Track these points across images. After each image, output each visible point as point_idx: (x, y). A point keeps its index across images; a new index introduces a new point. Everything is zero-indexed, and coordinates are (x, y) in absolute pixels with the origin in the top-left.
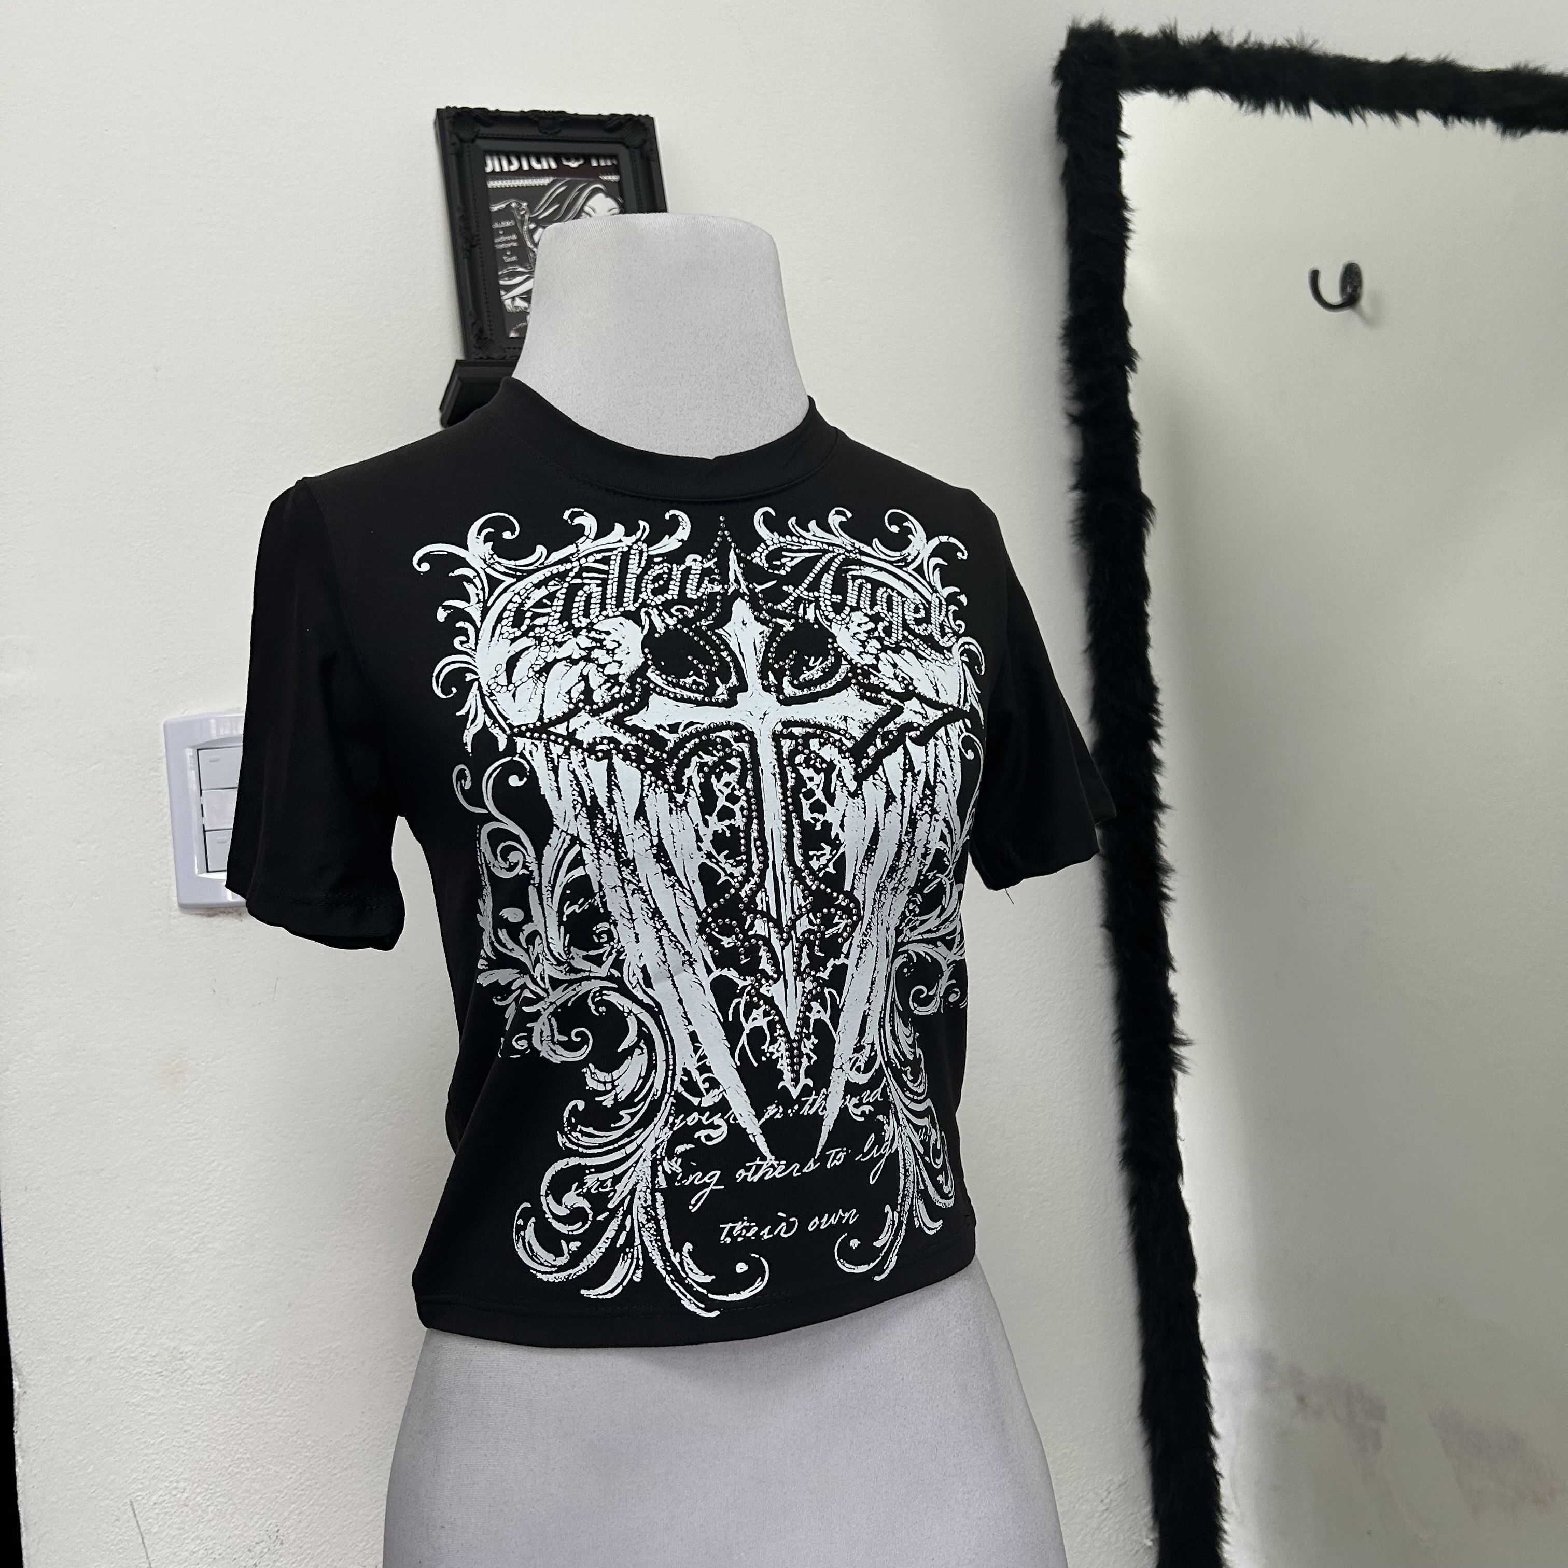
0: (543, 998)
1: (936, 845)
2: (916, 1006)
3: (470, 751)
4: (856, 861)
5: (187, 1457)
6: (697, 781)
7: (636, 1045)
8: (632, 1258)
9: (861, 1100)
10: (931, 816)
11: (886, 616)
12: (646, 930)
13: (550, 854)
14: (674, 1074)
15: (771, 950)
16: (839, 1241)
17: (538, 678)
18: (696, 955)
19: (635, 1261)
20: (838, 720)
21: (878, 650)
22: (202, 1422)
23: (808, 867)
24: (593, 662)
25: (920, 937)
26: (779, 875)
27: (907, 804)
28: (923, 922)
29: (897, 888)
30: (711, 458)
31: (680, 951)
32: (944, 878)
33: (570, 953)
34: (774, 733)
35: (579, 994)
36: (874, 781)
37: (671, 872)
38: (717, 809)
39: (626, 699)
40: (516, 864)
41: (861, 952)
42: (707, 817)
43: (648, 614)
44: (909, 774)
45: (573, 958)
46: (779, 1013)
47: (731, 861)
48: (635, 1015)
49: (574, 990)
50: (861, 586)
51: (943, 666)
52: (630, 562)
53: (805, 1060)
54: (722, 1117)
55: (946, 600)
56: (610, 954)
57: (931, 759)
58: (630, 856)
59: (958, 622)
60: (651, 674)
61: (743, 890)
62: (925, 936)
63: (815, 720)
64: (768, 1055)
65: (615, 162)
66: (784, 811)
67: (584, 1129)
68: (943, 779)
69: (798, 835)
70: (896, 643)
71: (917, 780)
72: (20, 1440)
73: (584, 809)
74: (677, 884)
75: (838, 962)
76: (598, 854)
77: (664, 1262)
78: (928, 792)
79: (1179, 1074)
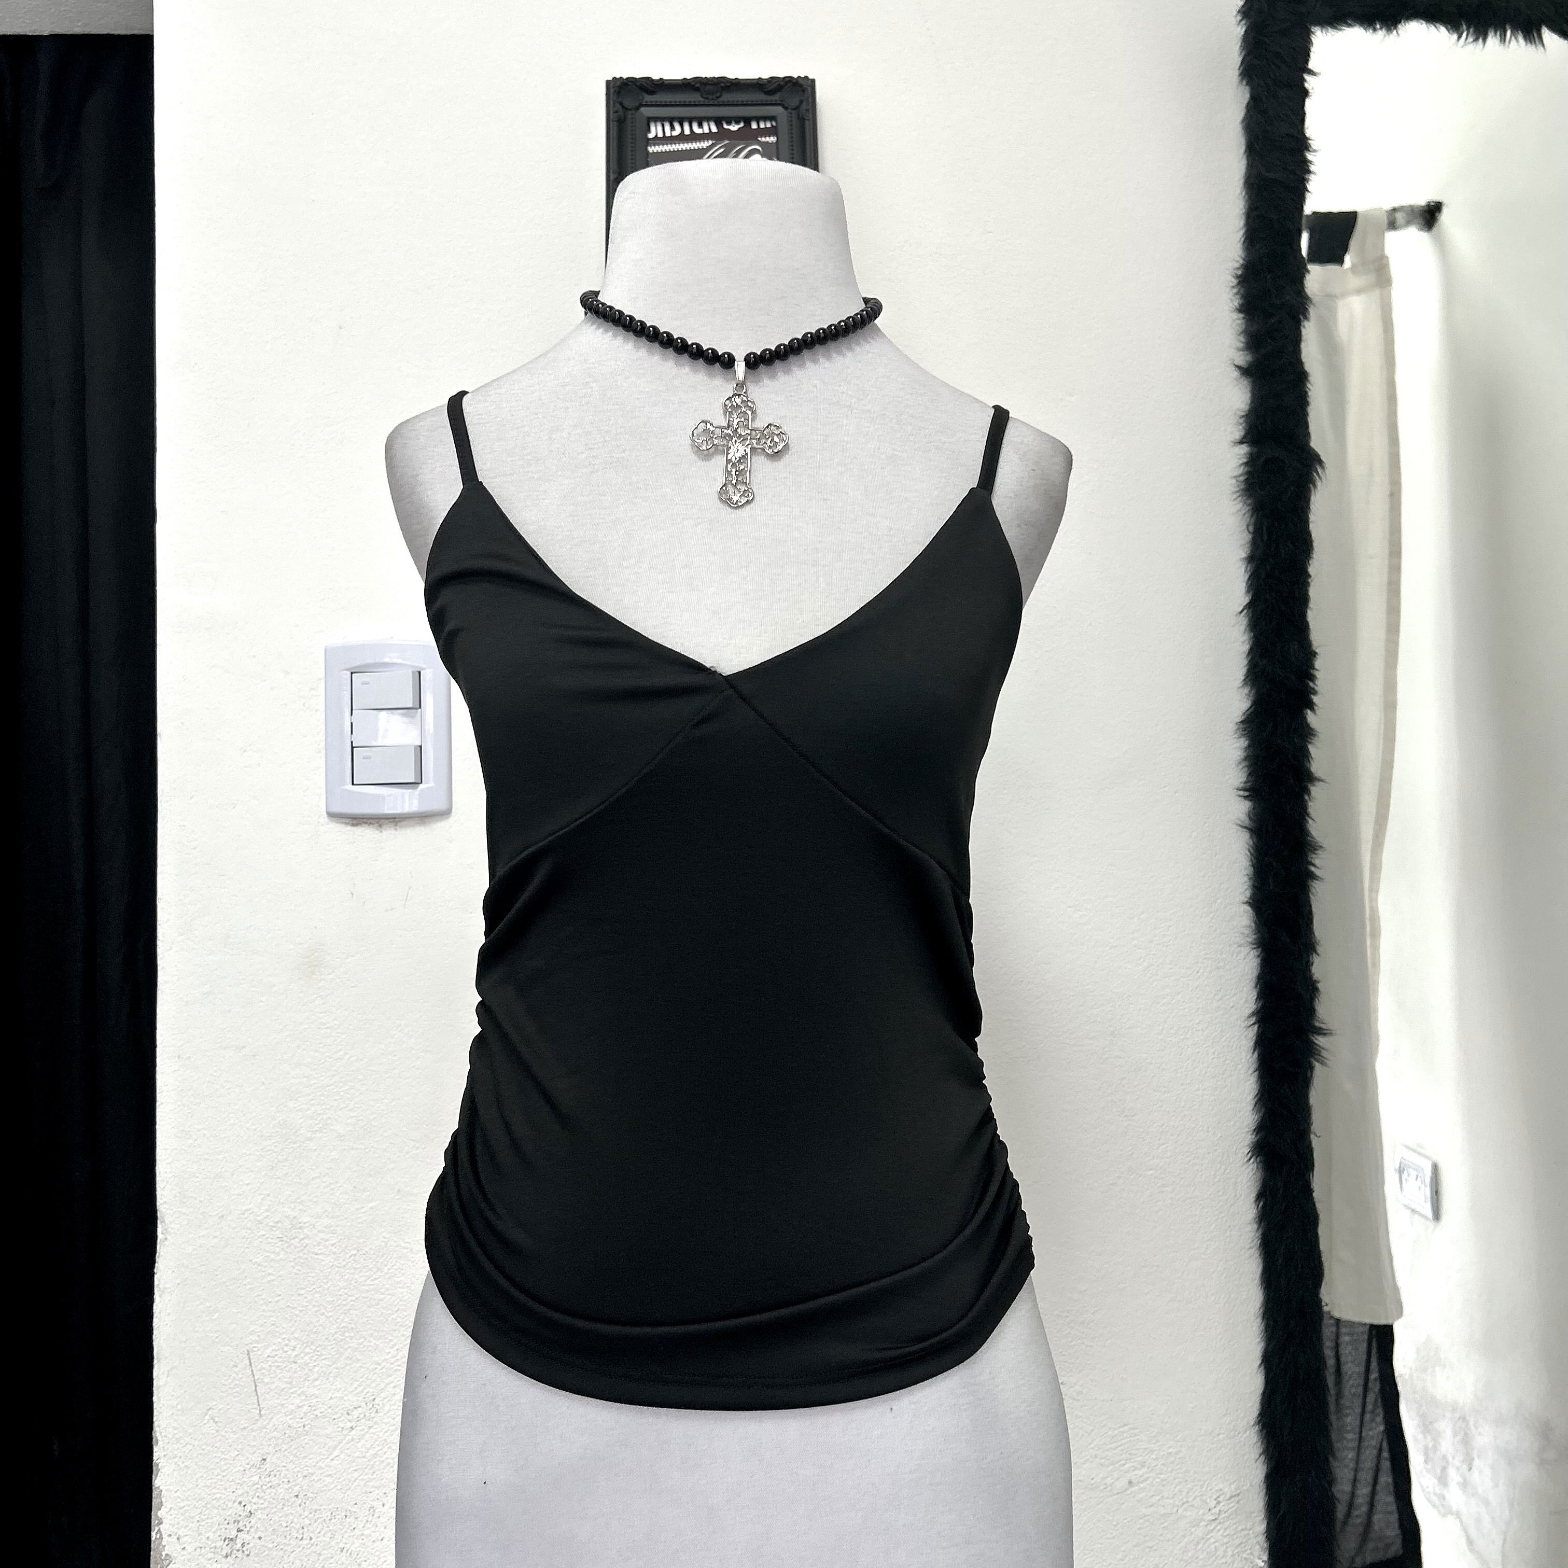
5: (299, 1318)
22: (314, 1289)
65: (774, 124)
72: (159, 1281)
79: (1317, 1065)
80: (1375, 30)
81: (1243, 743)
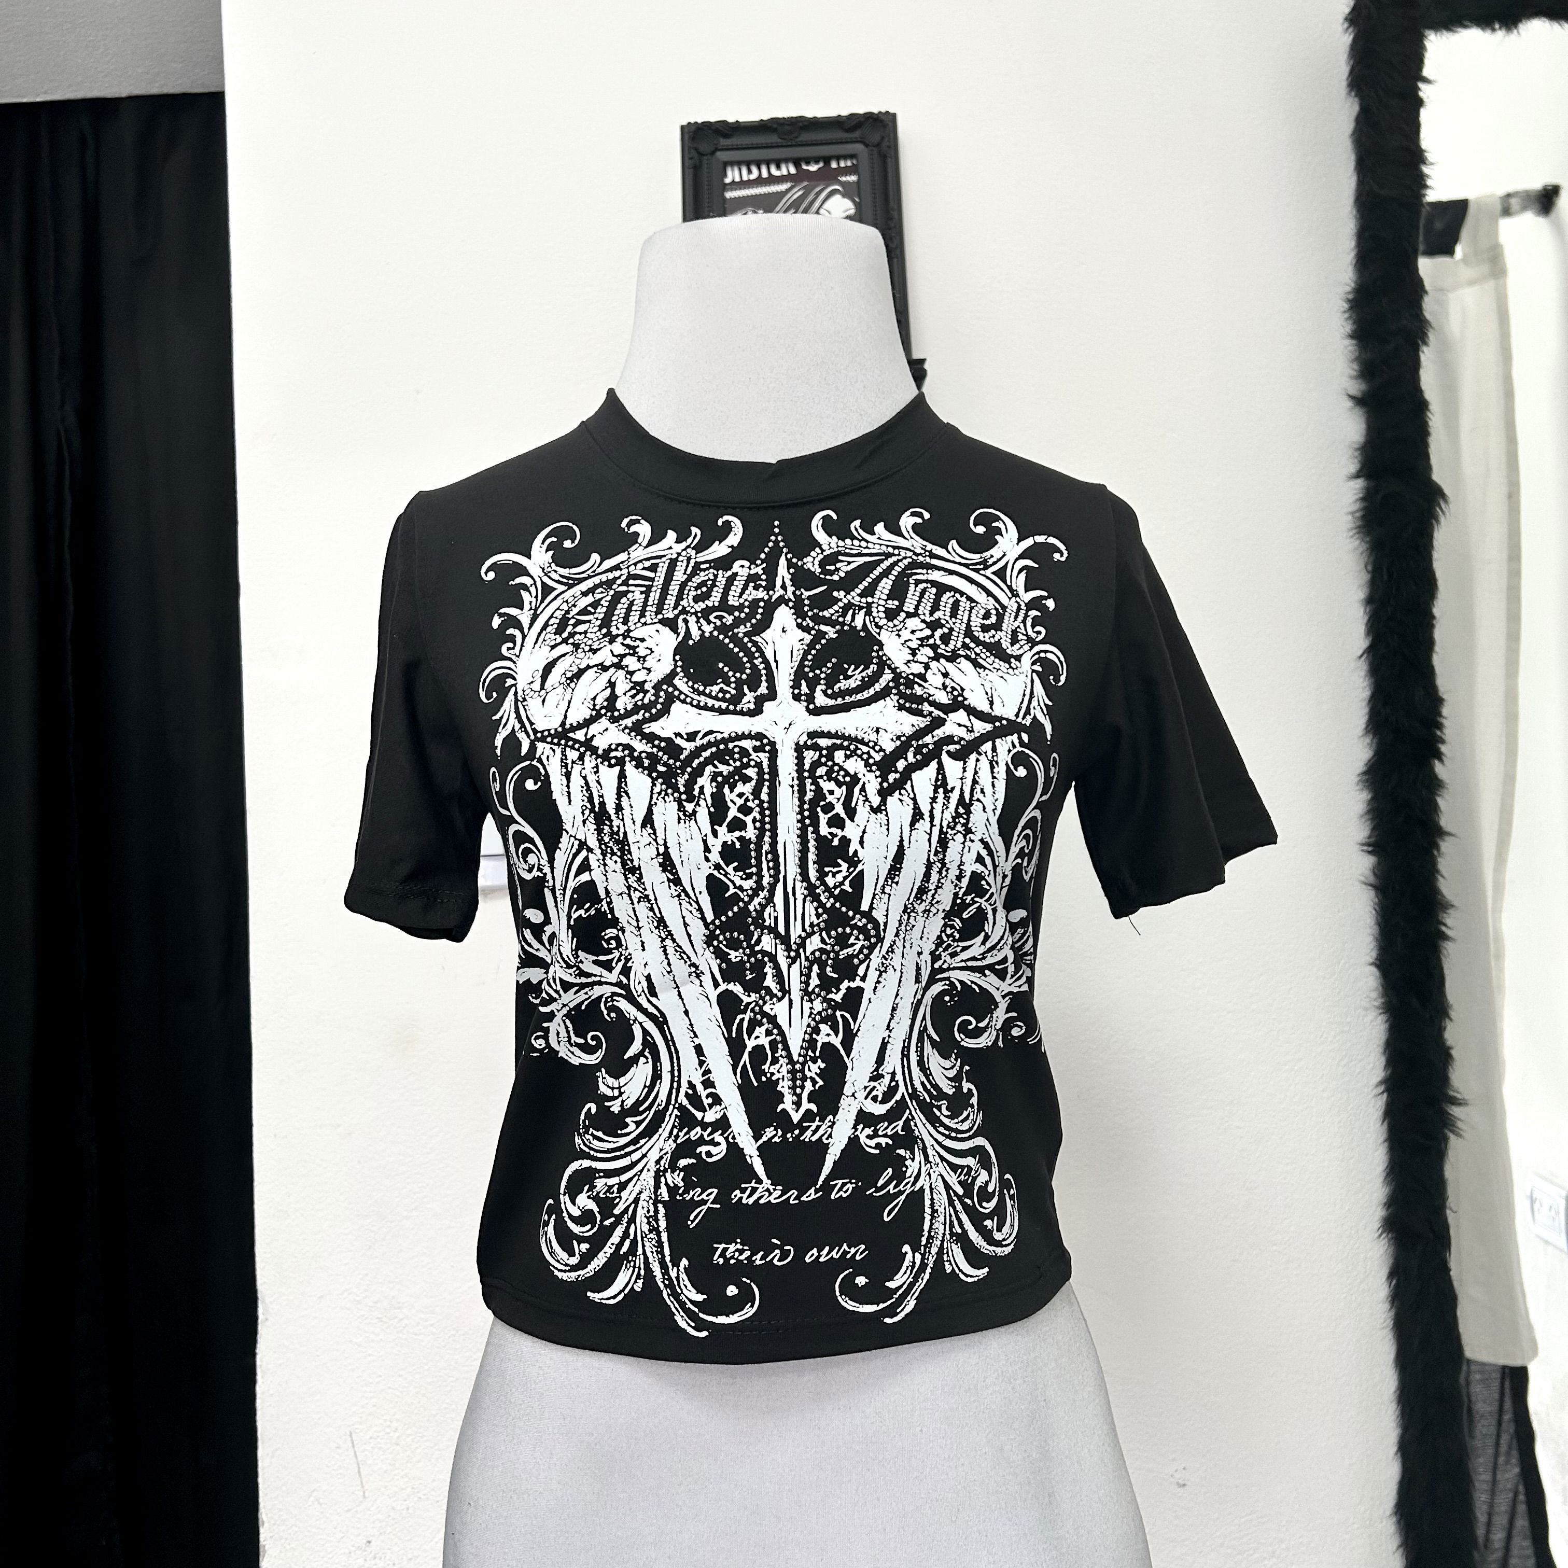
0: (555, 1000)
1: (971, 867)
2: (963, 1037)
3: (499, 754)
4: (877, 879)
5: (400, 1400)
7: (641, 1054)
8: (634, 1267)
9: (876, 1132)
10: (965, 836)
11: (947, 622)
12: (652, 939)
13: (561, 858)
14: (679, 1086)
15: (777, 967)
17: (568, 684)
18: (703, 967)
19: (637, 1270)
20: (869, 731)
21: (929, 658)
22: (414, 1370)
23: (824, 883)
24: (623, 669)
25: (963, 964)
26: (790, 890)
27: (937, 822)
28: (964, 949)
29: (929, 911)
30: (774, 462)
31: (686, 962)
32: (984, 903)
33: (578, 957)
34: (797, 744)
35: (593, 998)
36: (901, 797)
37: (677, 881)
38: (728, 820)
39: (647, 707)
40: (534, 866)
41: (880, 976)
42: (716, 827)
43: (686, 621)
44: (941, 790)
45: (581, 962)
46: (782, 1033)
47: (741, 874)
48: (640, 1024)
49: (586, 993)
50: (923, 592)
51: (1005, 676)
52: (677, 568)
53: (808, 1085)
54: (722, 1135)
55: (1026, 605)
56: (619, 960)
57: (969, 775)
58: (636, 863)
59: (1038, 628)
60: (680, 682)
61: (752, 904)
62: (970, 964)
63: (843, 731)
64: (768, 1075)
65: (855, 162)
66: (799, 825)
67: (595, 1133)
68: (981, 796)
69: (812, 849)
70: (953, 651)
71: (949, 797)
73: (592, 815)
74: (683, 894)
75: (853, 985)
76: (604, 860)
77: (663, 1274)
78: (961, 810)
79: (1452, 1137)
80: (1494, 30)
81: (1365, 796)
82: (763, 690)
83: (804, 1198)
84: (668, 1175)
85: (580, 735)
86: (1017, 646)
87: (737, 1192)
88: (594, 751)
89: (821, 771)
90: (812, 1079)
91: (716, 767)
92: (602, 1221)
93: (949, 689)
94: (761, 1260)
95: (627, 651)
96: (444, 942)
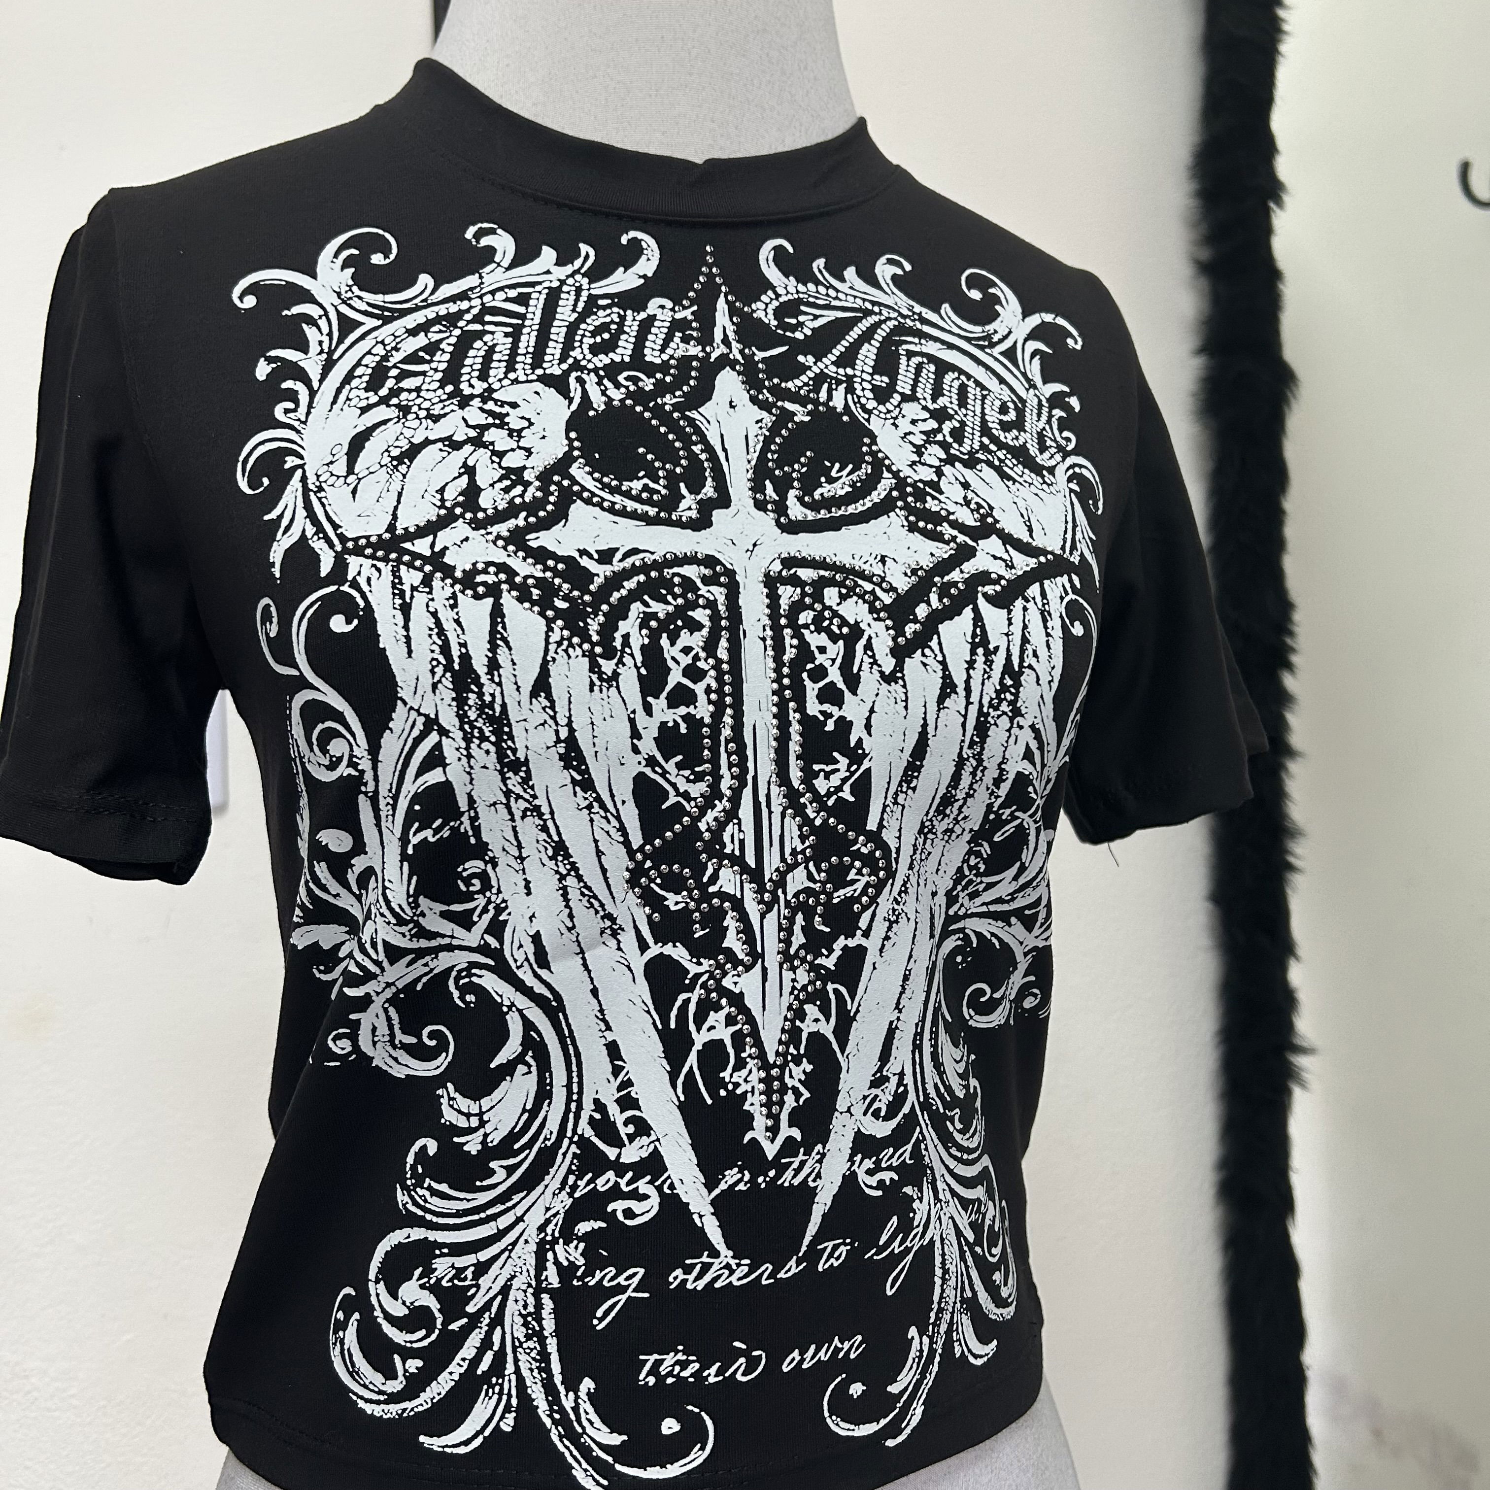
0: (374, 976)
1: (1016, 765)
2: (972, 1013)
3: (278, 575)
4: (889, 783)
6: (638, 641)
7: (520, 1059)
9: (878, 1162)
10: (1012, 720)
11: (956, 412)
14: (580, 1108)
16: (832, 1386)
17: (396, 467)
19: (505, 1397)
20: (871, 560)
23: (812, 789)
24: (486, 447)
25: (984, 909)
26: (762, 799)
27: (974, 698)
28: (990, 886)
29: (952, 831)
30: (699, 160)
31: (597, 912)
32: (1027, 819)
33: (417, 906)
34: (767, 575)
35: (435, 972)
36: (924, 659)
37: (587, 784)
38: (668, 688)
39: (532, 508)
40: (340, 759)
41: (889, 929)
42: (650, 699)
43: (581, 381)
44: (980, 651)
45: (423, 914)
46: (751, 1020)
47: (687, 773)
48: (520, 1012)
49: (426, 965)
50: (919, 368)
51: (1040, 493)
52: (561, 303)
53: (789, 1099)
54: (651, 1182)
55: (1048, 400)
56: (485, 910)
57: (1017, 629)
58: (521, 755)
59: (1066, 434)
60: (579, 471)
61: (703, 820)
62: (992, 908)
63: (834, 559)
64: (730, 1087)
66: (776, 698)
67: (435, 1185)
68: (1033, 661)
69: (796, 737)
70: (970, 453)
71: (992, 661)
73: (448, 675)
74: (595, 804)
75: (851, 943)
76: (468, 748)
77: (550, 1404)
78: (1009, 682)
79: (1296, 1088)
82: (709, 490)
83: (782, 1275)
84: (559, 1248)
85: (422, 546)
86: (1047, 455)
87: (679, 1272)
88: (448, 571)
89: (806, 617)
90: (795, 1091)
91: (647, 605)
92: (445, 1324)
93: (973, 506)
94: (716, 1376)
95: (490, 420)
96: (156, 885)
